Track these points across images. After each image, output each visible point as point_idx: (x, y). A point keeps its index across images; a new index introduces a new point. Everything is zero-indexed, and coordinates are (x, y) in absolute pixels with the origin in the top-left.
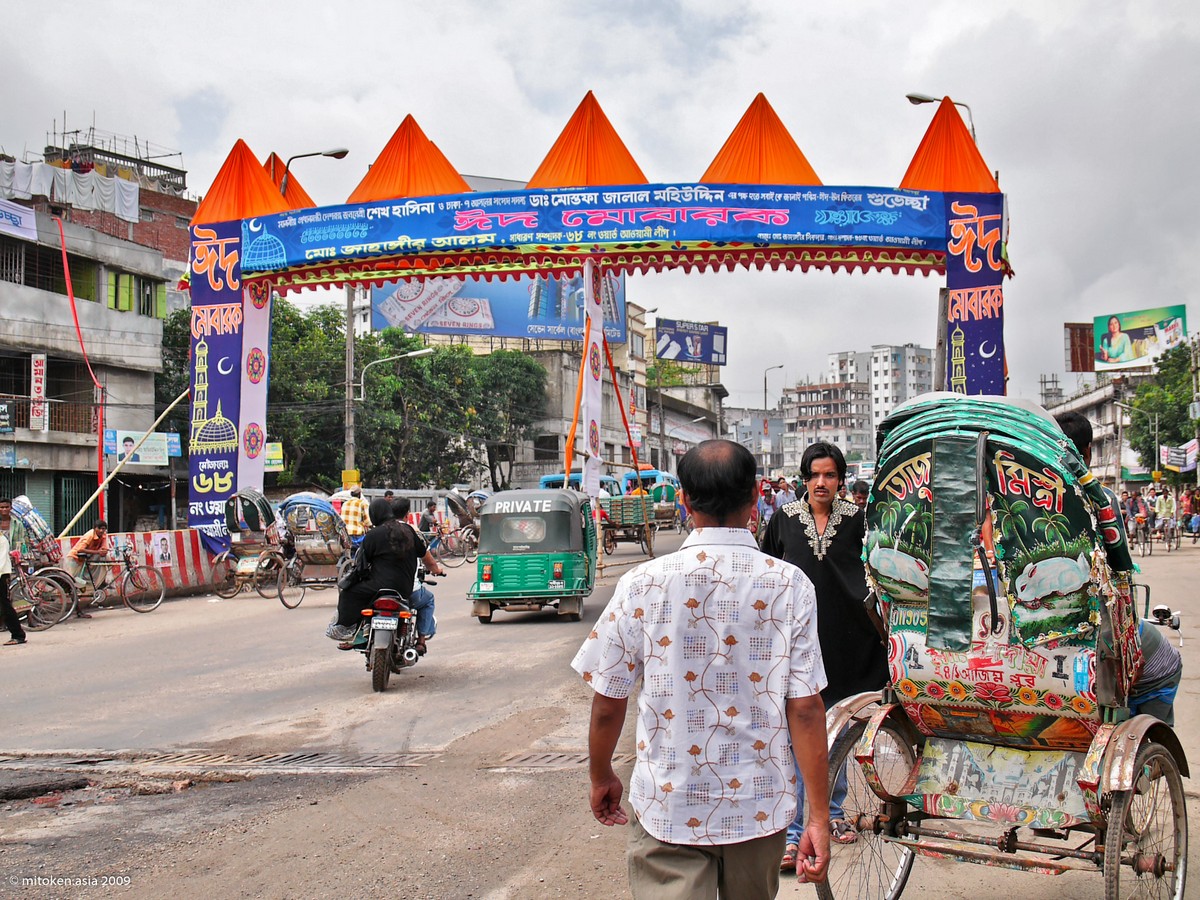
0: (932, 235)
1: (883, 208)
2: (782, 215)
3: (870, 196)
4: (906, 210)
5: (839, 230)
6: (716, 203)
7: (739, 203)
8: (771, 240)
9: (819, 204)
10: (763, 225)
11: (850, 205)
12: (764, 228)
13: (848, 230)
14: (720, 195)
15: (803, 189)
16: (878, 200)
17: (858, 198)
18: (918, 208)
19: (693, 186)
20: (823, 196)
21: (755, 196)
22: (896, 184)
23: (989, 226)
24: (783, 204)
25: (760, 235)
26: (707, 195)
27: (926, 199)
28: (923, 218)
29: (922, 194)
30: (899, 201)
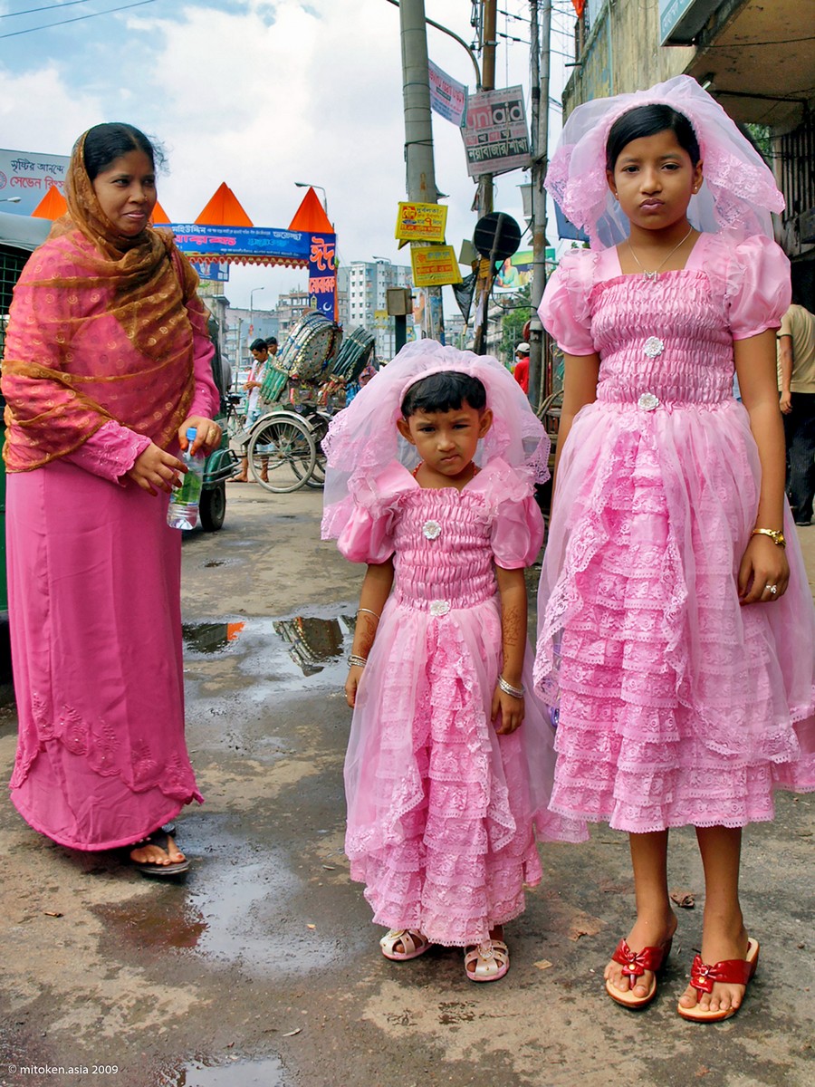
0: (302, 252)
1: (280, 238)
2: (233, 241)
3: (274, 233)
4: (291, 240)
5: (259, 248)
6: (202, 234)
7: (213, 234)
8: (227, 252)
9: (250, 236)
10: (224, 245)
11: (265, 236)
12: (224, 246)
13: (264, 248)
14: (204, 230)
15: (243, 228)
16: (278, 235)
17: (269, 233)
18: (296, 239)
19: (191, 225)
20: (252, 232)
21: (220, 231)
22: (286, 227)
23: (329, 249)
24: (233, 235)
25: (222, 250)
26: (197, 230)
27: (300, 235)
28: (299, 244)
29: (298, 232)
30: (288, 235)
